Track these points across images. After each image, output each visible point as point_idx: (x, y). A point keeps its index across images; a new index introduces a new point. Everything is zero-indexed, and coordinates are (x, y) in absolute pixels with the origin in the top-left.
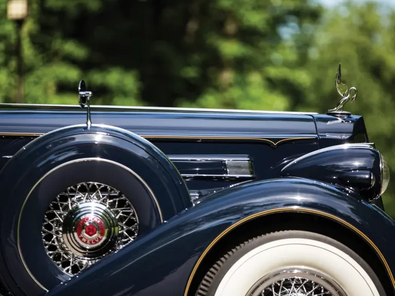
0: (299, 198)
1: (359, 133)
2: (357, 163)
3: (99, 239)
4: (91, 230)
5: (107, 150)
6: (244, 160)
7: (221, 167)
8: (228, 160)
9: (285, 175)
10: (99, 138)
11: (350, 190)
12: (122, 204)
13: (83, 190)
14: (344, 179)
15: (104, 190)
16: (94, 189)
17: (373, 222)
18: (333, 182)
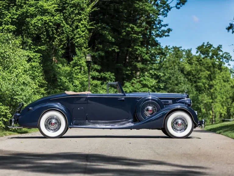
0: (179, 106)
1: (188, 97)
2: (188, 101)
3: (151, 112)
4: (150, 111)
5: (152, 99)
6: (171, 101)
7: (168, 102)
8: (169, 101)
9: (177, 103)
10: (150, 98)
11: (187, 105)
12: (154, 107)
13: (149, 105)
14: (186, 104)
15: (152, 105)
16: (150, 105)
17: (190, 110)
18: (184, 104)
